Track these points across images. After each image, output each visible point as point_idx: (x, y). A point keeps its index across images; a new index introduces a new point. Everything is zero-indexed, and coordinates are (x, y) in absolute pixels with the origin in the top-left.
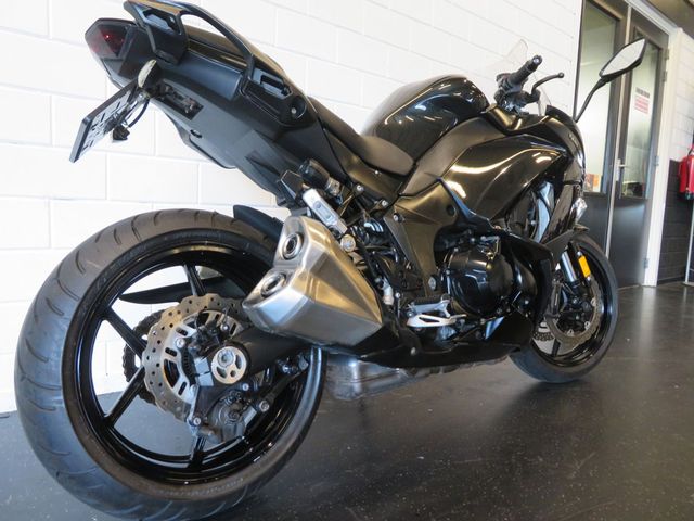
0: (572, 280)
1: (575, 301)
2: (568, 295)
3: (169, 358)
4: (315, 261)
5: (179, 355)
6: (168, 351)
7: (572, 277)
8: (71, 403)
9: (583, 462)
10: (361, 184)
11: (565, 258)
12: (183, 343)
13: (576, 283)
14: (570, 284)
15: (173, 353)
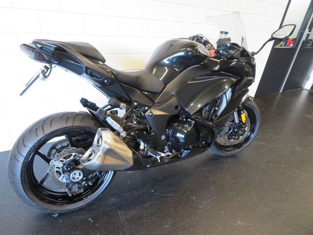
0: (237, 122)
1: (236, 130)
2: (234, 128)
3: (57, 170)
4: (105, 151)
5: (61, 168)
6: (57, 168)
7: (237, 121)
8: (25, 187)
9: (209, 201)
10: (137, 102)
11: (236, 114)
12: (62, 165)
13: (238, 124)
14: (235, 123)
15: (59, 168)
